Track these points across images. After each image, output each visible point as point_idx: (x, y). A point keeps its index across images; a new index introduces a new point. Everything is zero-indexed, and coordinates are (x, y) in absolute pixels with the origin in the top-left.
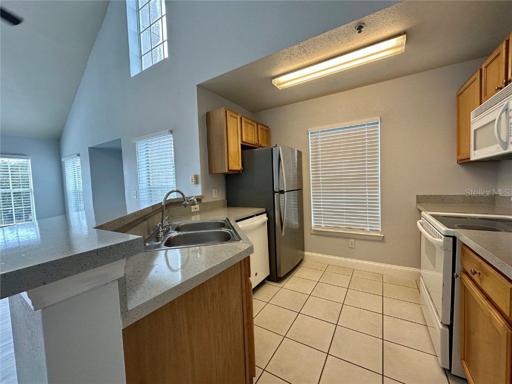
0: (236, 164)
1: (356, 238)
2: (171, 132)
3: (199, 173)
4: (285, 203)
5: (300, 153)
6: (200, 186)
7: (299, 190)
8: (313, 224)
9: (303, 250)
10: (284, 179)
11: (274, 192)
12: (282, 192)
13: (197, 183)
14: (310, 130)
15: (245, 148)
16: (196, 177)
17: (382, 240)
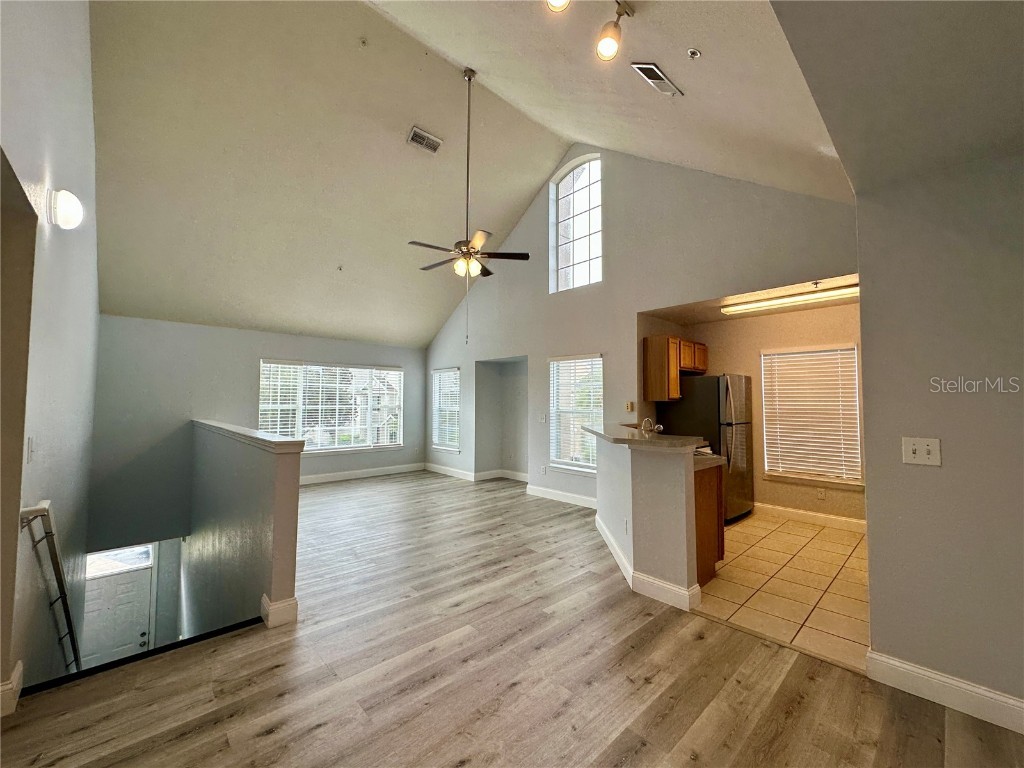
0: (675, 393)
1: (828, 486)
2: (601, 356)
3: (635, 399)
4: (733, 437)
5: (748, 380)
6: (636, 414)
7: (749, 424)
8: (766, 468)
9: (752, 499)
10: (732, 410)
11: (720, 425)
12: (730, 425)
13: (632, 410)
14: (764, 351)
15: (684, 374)
16: (632, 404)
17: (861, 490)
